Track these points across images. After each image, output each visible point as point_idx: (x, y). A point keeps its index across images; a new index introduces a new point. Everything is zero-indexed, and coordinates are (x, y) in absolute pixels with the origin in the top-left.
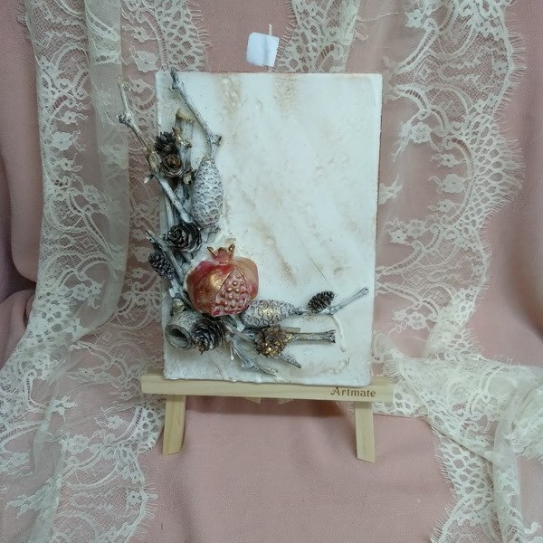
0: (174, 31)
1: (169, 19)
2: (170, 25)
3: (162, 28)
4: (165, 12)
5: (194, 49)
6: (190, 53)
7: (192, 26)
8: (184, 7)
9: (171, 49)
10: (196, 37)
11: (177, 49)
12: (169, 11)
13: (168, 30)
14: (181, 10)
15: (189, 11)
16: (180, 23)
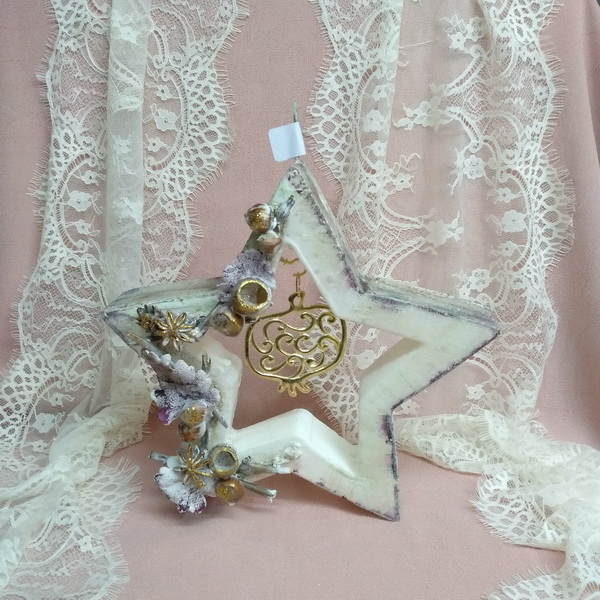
0: (197, 90)
1: (193, 78)
2: (195, 84)
3: (186, 87)
4: (191, 71)
5: (217, 108)
6: (212, 112)
7: (217, 86)
8: (211, 67)
9: (193, 109)
10: (220, 97)
11: (199, 109)
12: (194, 71)
13: (192, 89)
14: (207, 70)
15: (214, 71)
16: (204, 83)
